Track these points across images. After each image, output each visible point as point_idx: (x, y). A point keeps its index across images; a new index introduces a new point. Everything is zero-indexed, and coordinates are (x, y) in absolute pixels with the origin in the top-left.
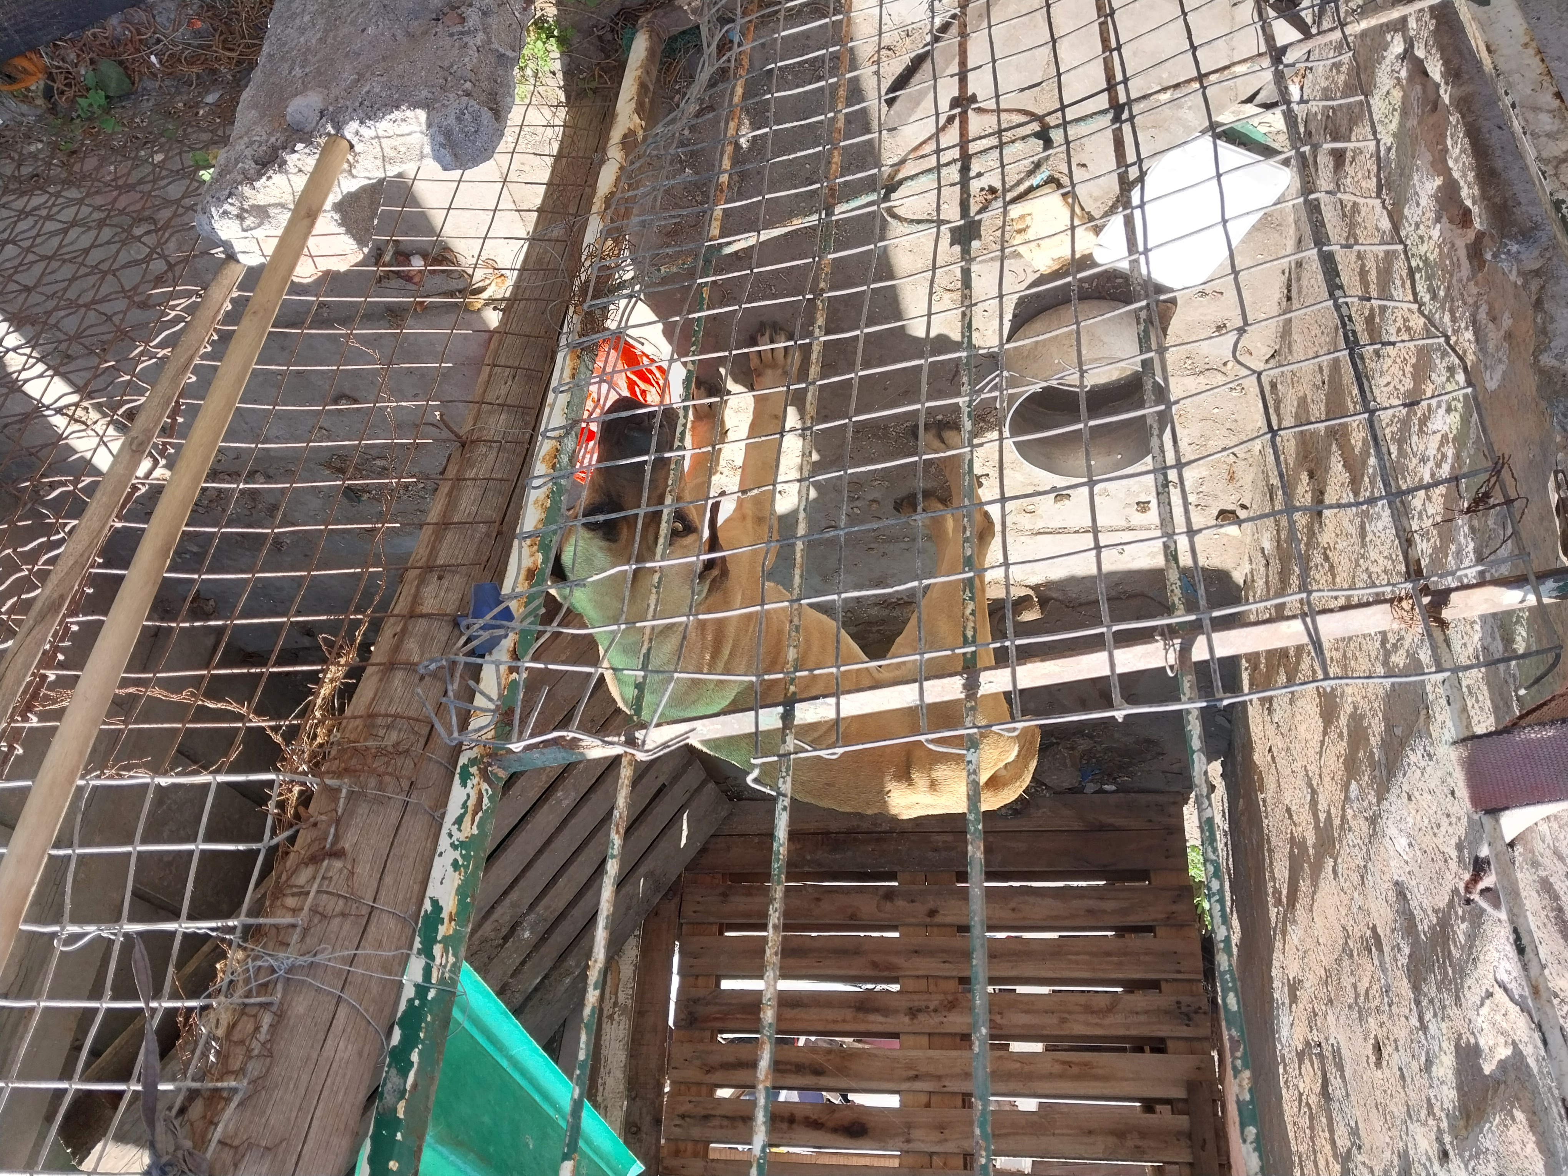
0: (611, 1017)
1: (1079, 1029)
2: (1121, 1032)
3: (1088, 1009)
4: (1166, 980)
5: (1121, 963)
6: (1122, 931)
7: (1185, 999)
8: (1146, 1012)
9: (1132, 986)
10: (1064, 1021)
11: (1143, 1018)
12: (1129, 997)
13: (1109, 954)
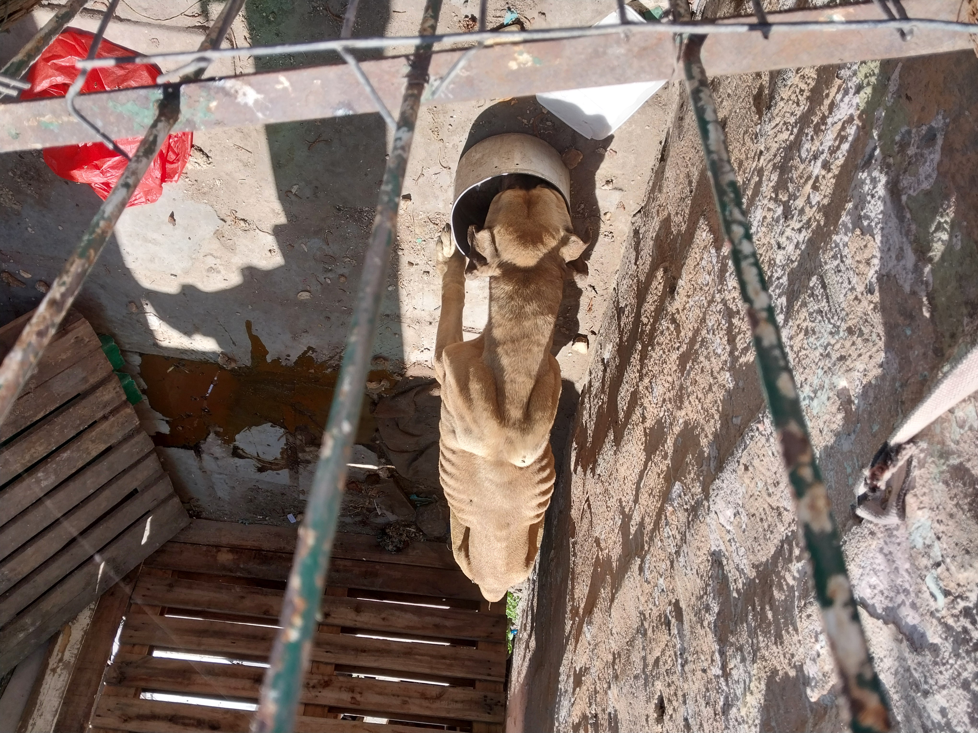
0: (54, 670)
1: (415, 709)
2: (443, 714)
3: (424, 696)
4: (480, 680)
5: (451, 665)
6: (455, 642)
7: (490, 694)
8: (462, 702)
9: (455, 682)
10: (405, 702)
11: (459, 706)
12: (451, 690)
13: (444, 657)
